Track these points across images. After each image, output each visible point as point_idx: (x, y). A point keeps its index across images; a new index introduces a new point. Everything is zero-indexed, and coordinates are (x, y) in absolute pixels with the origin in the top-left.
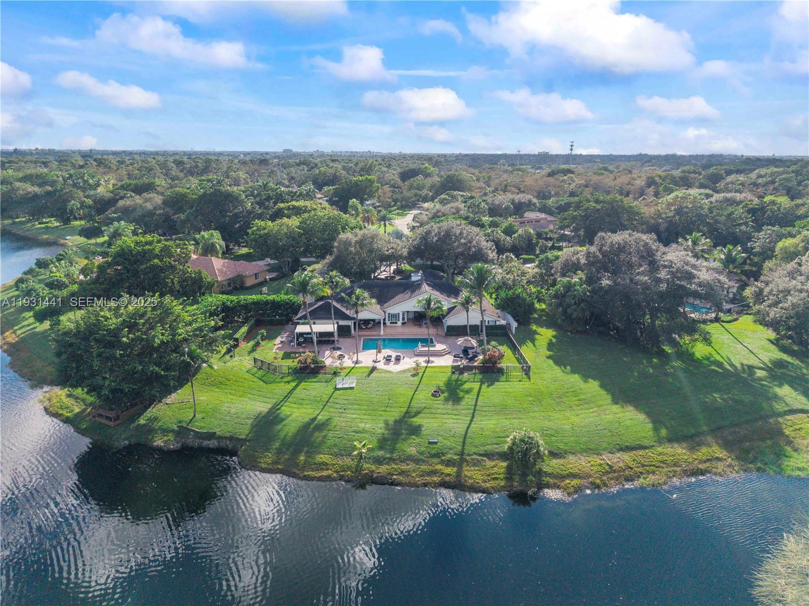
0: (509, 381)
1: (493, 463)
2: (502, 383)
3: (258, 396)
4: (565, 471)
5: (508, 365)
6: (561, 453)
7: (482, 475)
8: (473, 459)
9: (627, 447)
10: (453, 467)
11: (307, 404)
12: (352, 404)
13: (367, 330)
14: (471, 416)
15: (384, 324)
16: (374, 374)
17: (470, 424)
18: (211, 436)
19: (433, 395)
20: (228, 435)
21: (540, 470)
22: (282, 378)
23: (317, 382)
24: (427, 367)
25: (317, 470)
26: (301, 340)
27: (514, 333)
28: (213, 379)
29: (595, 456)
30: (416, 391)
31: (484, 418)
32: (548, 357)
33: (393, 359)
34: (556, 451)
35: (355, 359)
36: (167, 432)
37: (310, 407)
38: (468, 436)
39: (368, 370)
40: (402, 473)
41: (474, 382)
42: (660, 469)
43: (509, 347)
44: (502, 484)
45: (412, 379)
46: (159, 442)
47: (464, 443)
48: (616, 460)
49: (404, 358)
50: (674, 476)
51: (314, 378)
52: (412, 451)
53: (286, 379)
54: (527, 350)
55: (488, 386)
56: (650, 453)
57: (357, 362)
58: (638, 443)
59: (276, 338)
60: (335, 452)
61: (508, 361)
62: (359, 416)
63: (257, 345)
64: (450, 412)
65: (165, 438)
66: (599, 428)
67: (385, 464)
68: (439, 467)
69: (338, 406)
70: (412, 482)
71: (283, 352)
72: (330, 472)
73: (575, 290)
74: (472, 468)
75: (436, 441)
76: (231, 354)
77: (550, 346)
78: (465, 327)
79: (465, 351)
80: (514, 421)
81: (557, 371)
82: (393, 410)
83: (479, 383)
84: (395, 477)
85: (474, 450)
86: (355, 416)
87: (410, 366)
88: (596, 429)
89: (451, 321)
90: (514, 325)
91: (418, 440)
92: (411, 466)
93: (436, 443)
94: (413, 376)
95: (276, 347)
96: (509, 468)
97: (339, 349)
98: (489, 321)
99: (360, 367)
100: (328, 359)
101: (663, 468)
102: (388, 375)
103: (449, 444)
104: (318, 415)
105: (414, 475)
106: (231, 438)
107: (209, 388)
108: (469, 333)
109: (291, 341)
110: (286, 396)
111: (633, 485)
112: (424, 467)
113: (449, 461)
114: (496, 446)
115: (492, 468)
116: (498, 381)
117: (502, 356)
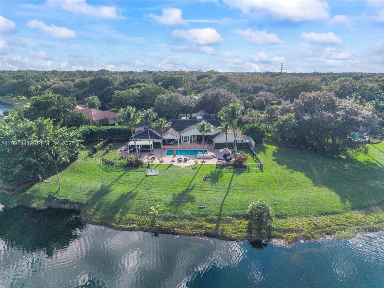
0: (250, 173)
1: (239, 222)
2: (246, 174)
3: (100, 179)
4: (286, 227)
5: (250, 163)
6: (283, 216)
7: (232, 229)
8: (227, 219)
9: (326, 212)
10: (214, 223)
11: (128, 184)
12: (154, 184)
13: (171, 145)
14: (226, 192)
15: (180, 142)
16: (171, 168)
17: (225, 197)
18: (66, 201)
19: (204, 180)
20: (76, 201)
21: (270, 226)
22: (117, 169)
23: (137, 172)
24: (202, 165)
25: (126, 224)
26: (132, 149)
27: (253, 147)
28: (76, 169)
29: (305, 218)
30: (194, 177)
31: (234, 193)
32: (274, 160)
33: (183, 160)
34: (280, 214)
35: (161, 160)
36: (41, 199)
37: (130, 185)
38: (224, 204)
39: (167, 166)
40: (180, 227)
41: (229, 173)
42: (349, 227)
43: (250, 154)
44: (245, 235)
45: (193, 171)
46: (35, 205)
47: (221, 209)
48: (319, 221)
49: (189, 160)
50: (358, 232)
51: (135, 169)
52: (188, 213)
53: (118, 170)
54: (261, 156)
55: (237, 175)
56: (341, 217)
57: (162, 162)
58: (332, 210)
59: (119, 148)
60: (140, 213)
61: (250, 161)
62: (158, 191)
63: (107, 152)
64: (213, 189)
65: (39, 203)
66: (306, 200)
67: (170, 221)
68: (205, 223)
69: (146, 185)
70: (187, 232)
71: (121, 156)
72: (135, 225)
73: (289, 123)
74: (226, 225)
75: (204, 206)
76: (91, 156)
77: (274, 154)
78: (225, 143)
79: (225, 156)
80: (253, 195)
81: (279, 168)
82: (179, 188)
83: (232, 174)
84: (176, 229)
85: (227, 213)
86: (155, 191)
87: (192, 164)
88: (305, 201)
89: (217, 140)
90: (253, 143)
91: (192, 206)
92: (187, 222)
93: (203, 208)
94: (193, 169)
95: (118, 153)
96: (249, 224)
97: (153, 155)
98: (239, 141)
99: (163, 164)
100: (145, 160)
101: (350, 226)
102: (179, 168)
103: (211, 208)
104: (133, 190)
105: (188, 228)
106: (78, 203)
107: (73, 174)
108: (227, 146)
109: (126, 150)
110: (116, 179)
111: (332, 237)
112: (195, 223)
113: (211, 219)
114: (241, 211)
115: (239, 224)
116: (244, 172)
117: (245, 159)
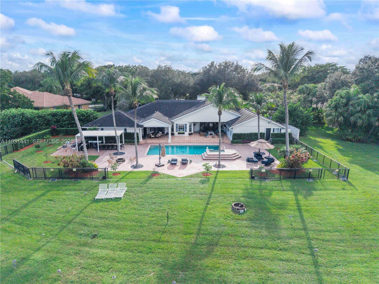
0: (329, 190)
2: (322, 192)
14: (310, 252)
15: (172, 134)
19: (235, 211)
23: (75, 190)
24: (218, 172)
30: (207, 203)
31: (336, 258)
33: (179, 164)
35: (134, 163)
39: (147, 176)
41: (284, 190)
45: (202, 186)
53: (34, 187)
57: (136, 167)
64: (269, 243)
79: (258, 156)
83: (292, 193)
87: (199, 171)
89: (237, 129)
90: (298, 133)
94: (203, 182)
97: (121, 154)
98: (274, 129)
100: (104, 163)
102: (171, 181)
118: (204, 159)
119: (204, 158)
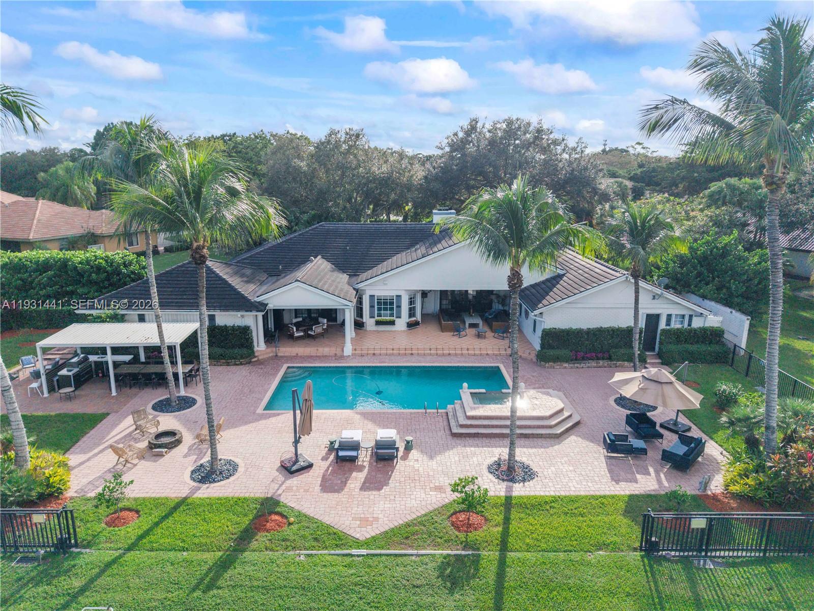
13: (309, 341)
33: (364, 458)
49: (409, 447)
57: (209, 474)
87: (437, 502)
89: (556, 315)
90: (745, 330)
97: (184, 405)
98: (669, 317)
118: (455, 435)
119: (456, 430)
